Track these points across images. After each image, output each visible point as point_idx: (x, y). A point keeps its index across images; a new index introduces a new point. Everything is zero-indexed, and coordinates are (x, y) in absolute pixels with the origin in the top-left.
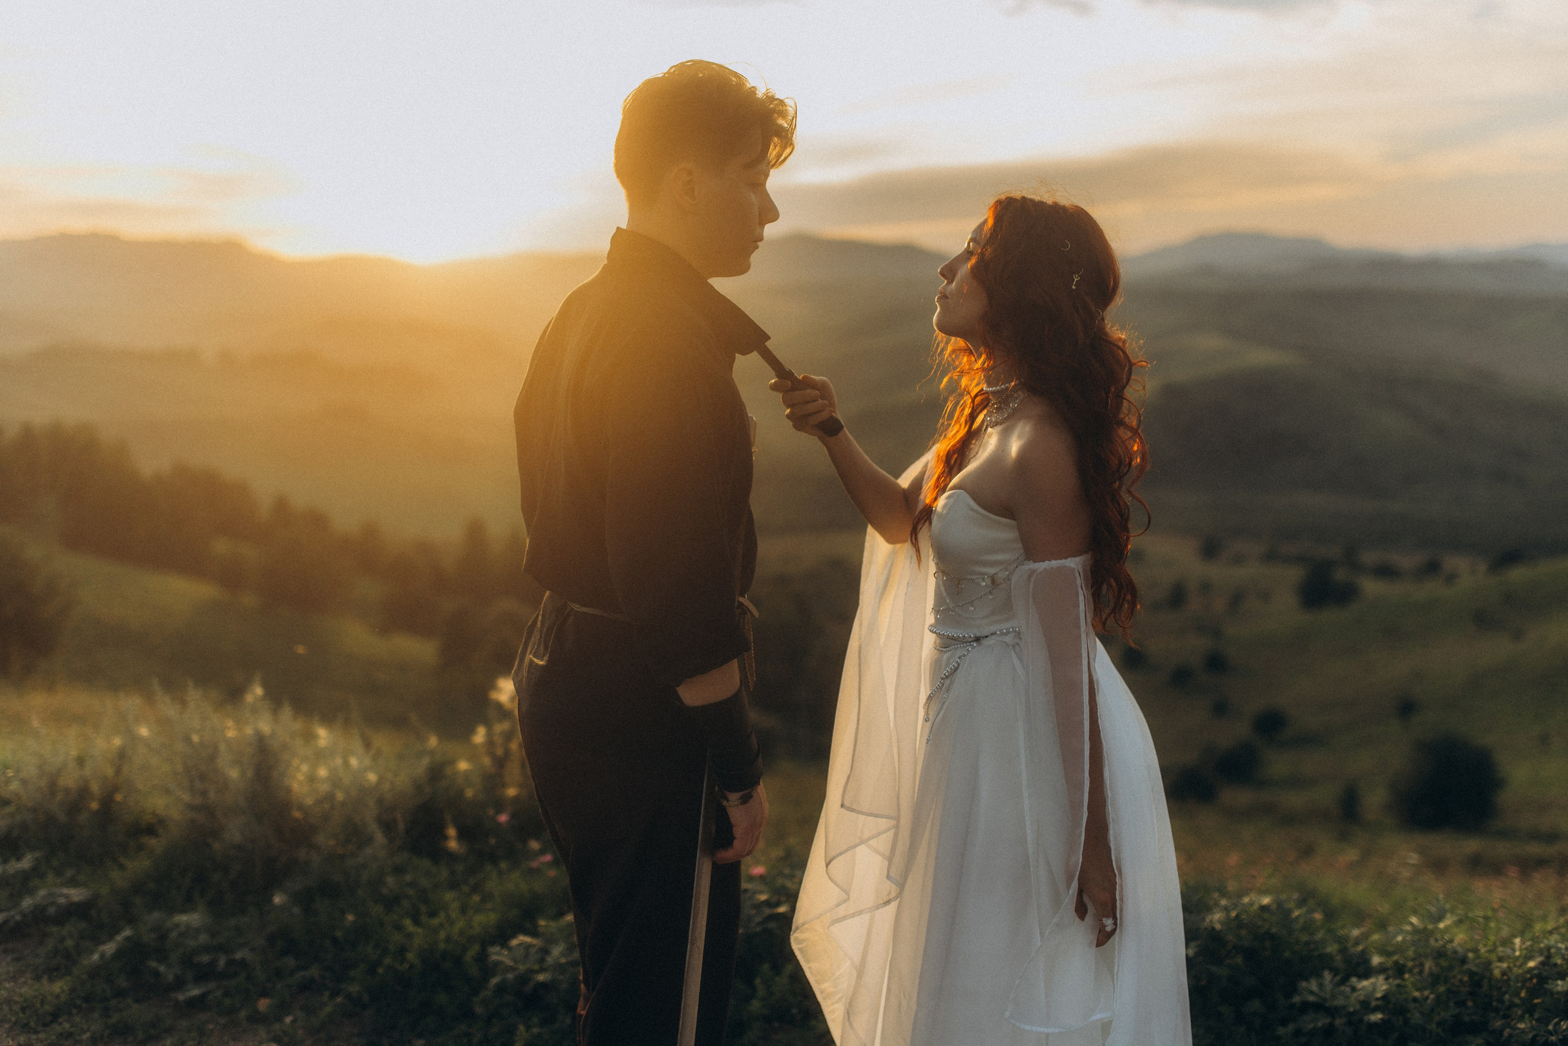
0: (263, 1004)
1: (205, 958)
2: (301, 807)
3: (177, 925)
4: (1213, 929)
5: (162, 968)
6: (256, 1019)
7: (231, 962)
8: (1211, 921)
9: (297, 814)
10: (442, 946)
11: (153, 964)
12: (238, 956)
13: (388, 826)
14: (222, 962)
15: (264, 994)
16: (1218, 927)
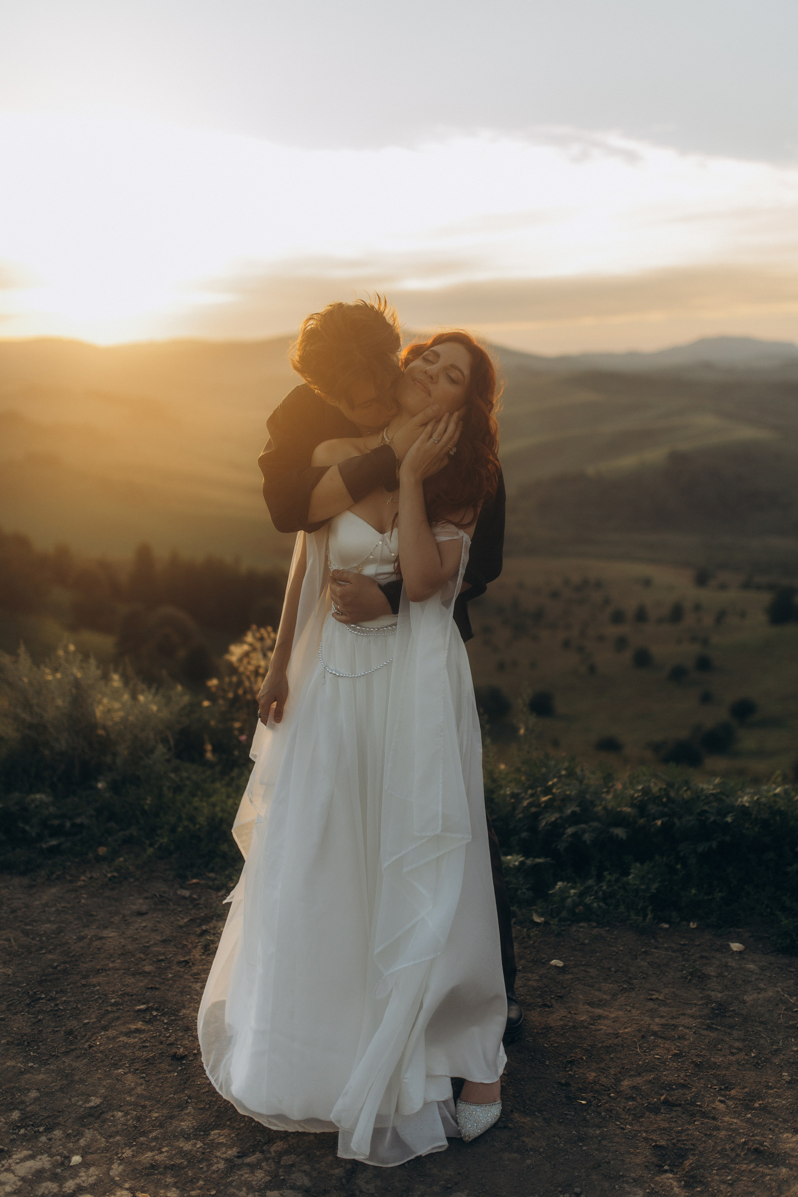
0: (102, 851)
1: (56, 822)
2: (104, 728)
3: (33, 801)
4: (744, 806)
5: (27, 828)
6: (99, 859)
7: (74, 825)
8: (741, 802)
9: (101, 732)
10: (220, 814)
11: (21, 825)
12: (78, 821)
13: (165, 741)
14: (68, 824)
15: (101, 844)
16: (747, 804)
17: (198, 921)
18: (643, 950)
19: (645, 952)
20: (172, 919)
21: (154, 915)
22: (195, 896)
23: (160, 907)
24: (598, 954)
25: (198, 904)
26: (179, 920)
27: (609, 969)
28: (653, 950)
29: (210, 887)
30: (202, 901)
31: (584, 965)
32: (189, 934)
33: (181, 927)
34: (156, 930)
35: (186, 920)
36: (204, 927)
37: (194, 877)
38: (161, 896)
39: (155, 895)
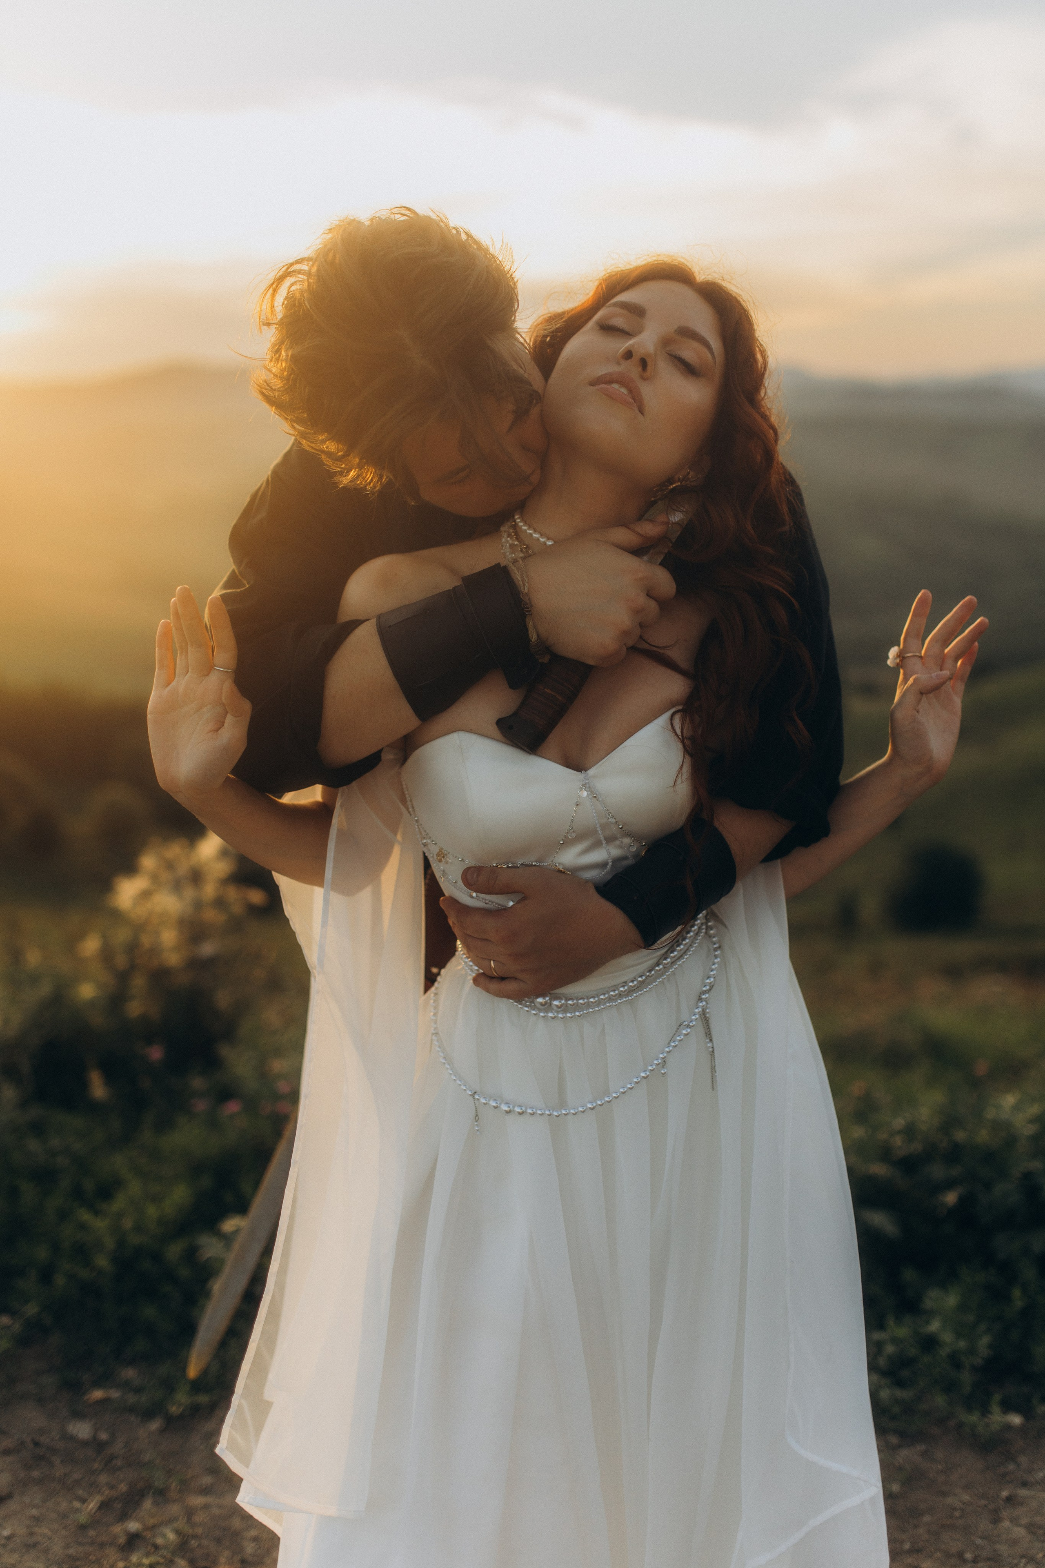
10: (133, 1238)
17: (118, 1506)
18: (1005, 1494)
19: (1009, 1499)
20: (64, 1505)
21: (27, 1499)
22: (104, 1436)
23: (36, 1474)
24: (927, 1519)
25: (112, 1458)
26: (77, 1511)
27: (960, 1556)
28: (1023, 1492)
29: (131, 1410)
30: (118, 1447)
31: (910, 1552)
32: (102, 1545)
33: (83, 1527)
34: (34, 1545)
35: (92, 1505)
36: (133, 1526)
37: (97, 1383)
38: (36, 1444)
39: (23, 1443)
